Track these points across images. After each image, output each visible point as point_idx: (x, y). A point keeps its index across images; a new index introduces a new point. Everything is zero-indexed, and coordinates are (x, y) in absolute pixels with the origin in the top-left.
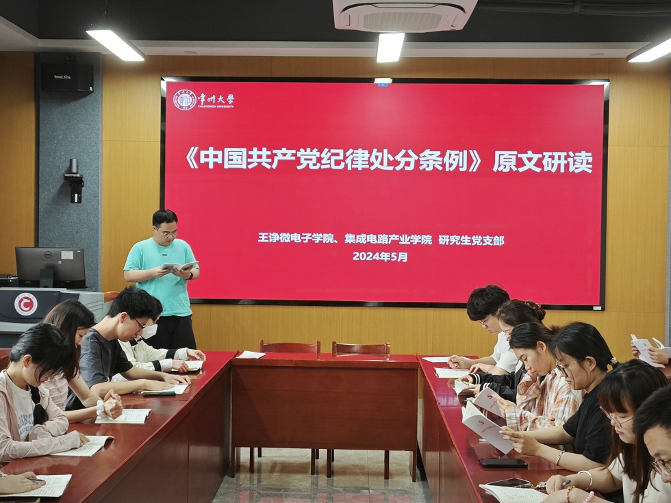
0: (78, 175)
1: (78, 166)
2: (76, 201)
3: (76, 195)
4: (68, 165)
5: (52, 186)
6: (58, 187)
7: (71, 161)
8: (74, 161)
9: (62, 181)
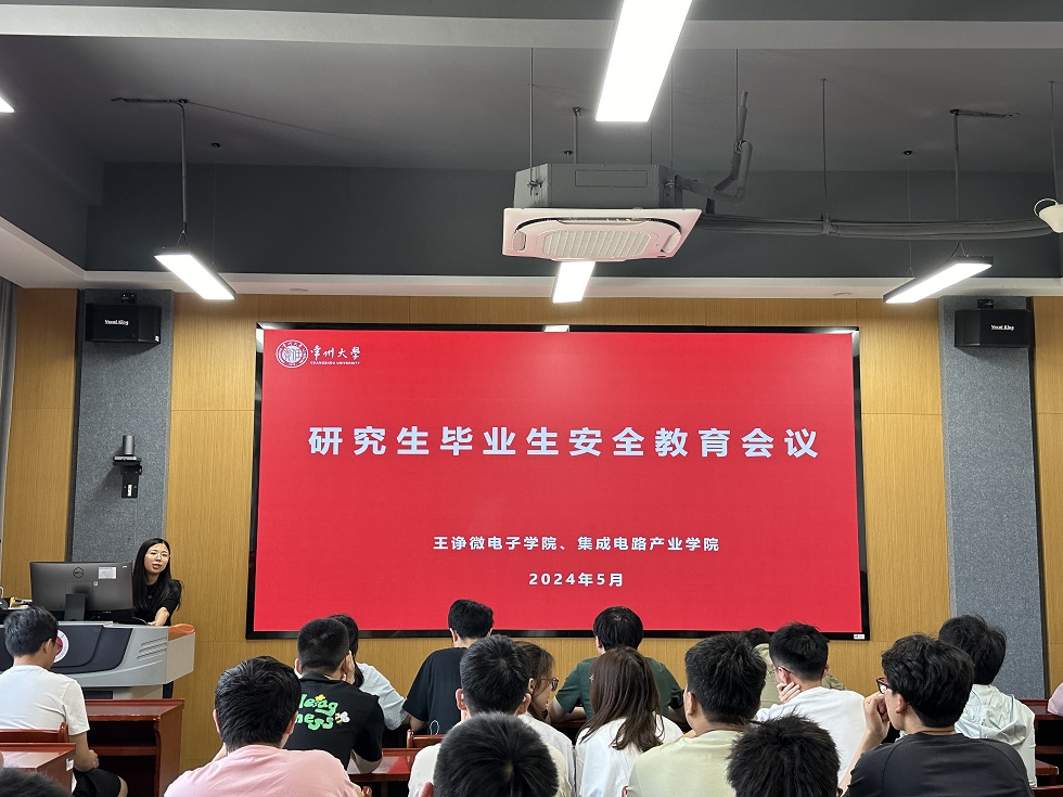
0: (135, 459)
1: (134, 446)
2: (130, 494)
3: (130, 486)
4: (120, 444)
5: (96, 473)
6: (105, 476)
7: (124, 438)
8: (129, 439)
9: (110, 467)
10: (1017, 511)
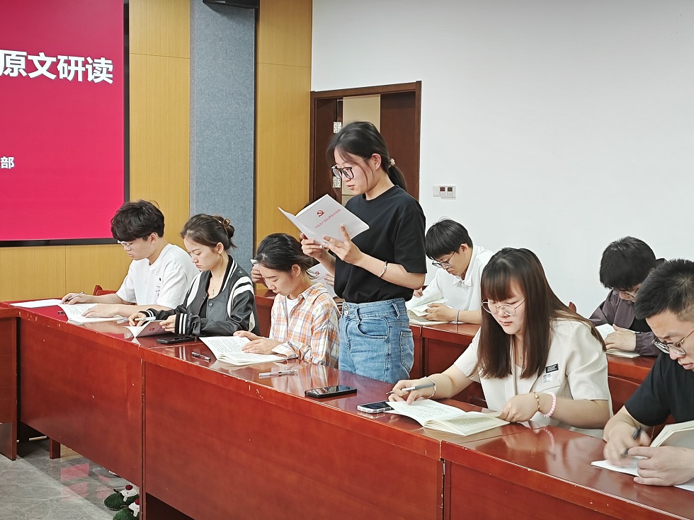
10: (241, 140)
